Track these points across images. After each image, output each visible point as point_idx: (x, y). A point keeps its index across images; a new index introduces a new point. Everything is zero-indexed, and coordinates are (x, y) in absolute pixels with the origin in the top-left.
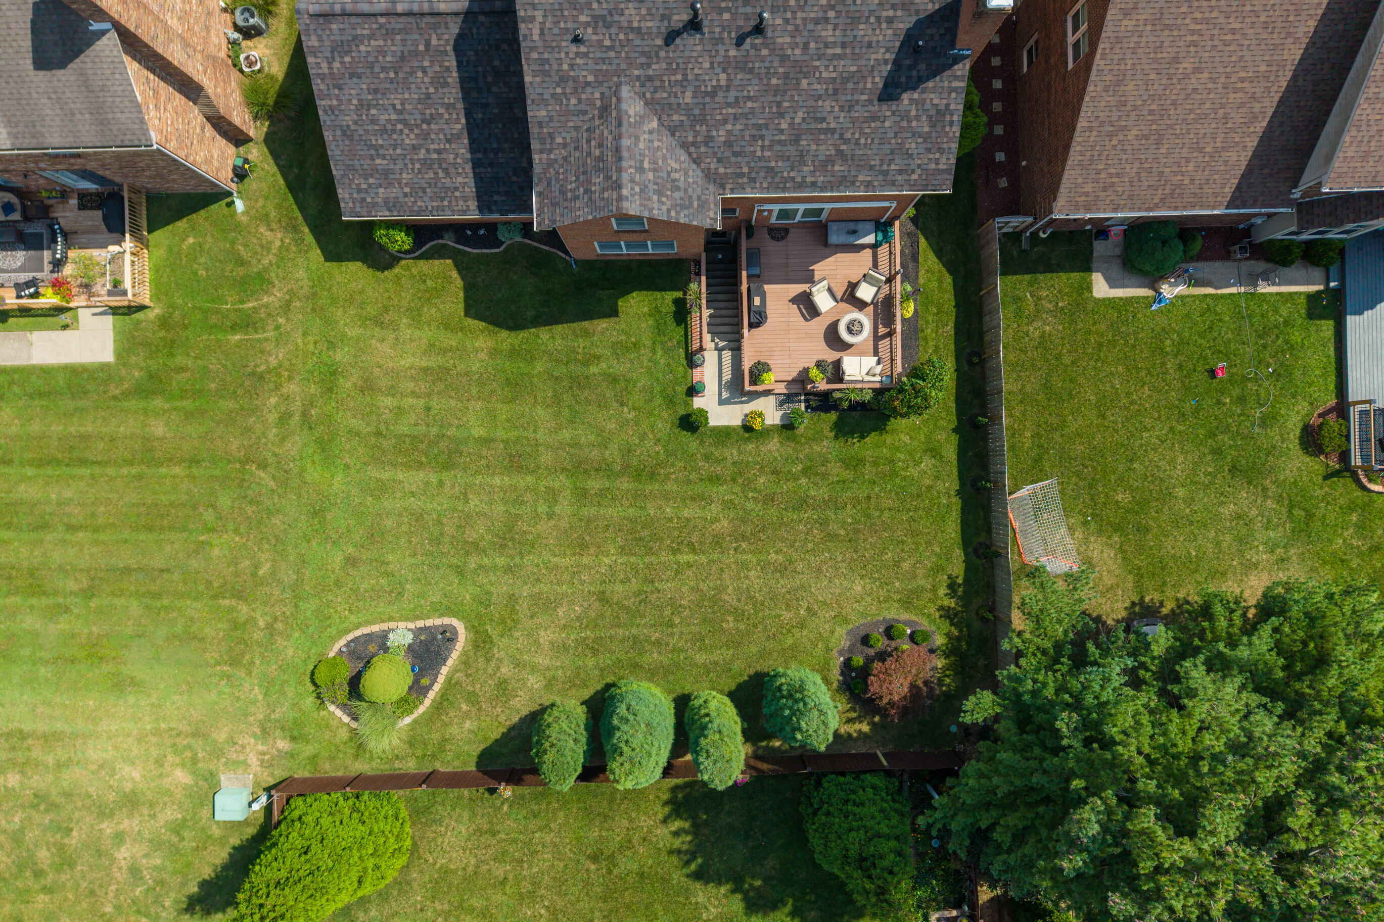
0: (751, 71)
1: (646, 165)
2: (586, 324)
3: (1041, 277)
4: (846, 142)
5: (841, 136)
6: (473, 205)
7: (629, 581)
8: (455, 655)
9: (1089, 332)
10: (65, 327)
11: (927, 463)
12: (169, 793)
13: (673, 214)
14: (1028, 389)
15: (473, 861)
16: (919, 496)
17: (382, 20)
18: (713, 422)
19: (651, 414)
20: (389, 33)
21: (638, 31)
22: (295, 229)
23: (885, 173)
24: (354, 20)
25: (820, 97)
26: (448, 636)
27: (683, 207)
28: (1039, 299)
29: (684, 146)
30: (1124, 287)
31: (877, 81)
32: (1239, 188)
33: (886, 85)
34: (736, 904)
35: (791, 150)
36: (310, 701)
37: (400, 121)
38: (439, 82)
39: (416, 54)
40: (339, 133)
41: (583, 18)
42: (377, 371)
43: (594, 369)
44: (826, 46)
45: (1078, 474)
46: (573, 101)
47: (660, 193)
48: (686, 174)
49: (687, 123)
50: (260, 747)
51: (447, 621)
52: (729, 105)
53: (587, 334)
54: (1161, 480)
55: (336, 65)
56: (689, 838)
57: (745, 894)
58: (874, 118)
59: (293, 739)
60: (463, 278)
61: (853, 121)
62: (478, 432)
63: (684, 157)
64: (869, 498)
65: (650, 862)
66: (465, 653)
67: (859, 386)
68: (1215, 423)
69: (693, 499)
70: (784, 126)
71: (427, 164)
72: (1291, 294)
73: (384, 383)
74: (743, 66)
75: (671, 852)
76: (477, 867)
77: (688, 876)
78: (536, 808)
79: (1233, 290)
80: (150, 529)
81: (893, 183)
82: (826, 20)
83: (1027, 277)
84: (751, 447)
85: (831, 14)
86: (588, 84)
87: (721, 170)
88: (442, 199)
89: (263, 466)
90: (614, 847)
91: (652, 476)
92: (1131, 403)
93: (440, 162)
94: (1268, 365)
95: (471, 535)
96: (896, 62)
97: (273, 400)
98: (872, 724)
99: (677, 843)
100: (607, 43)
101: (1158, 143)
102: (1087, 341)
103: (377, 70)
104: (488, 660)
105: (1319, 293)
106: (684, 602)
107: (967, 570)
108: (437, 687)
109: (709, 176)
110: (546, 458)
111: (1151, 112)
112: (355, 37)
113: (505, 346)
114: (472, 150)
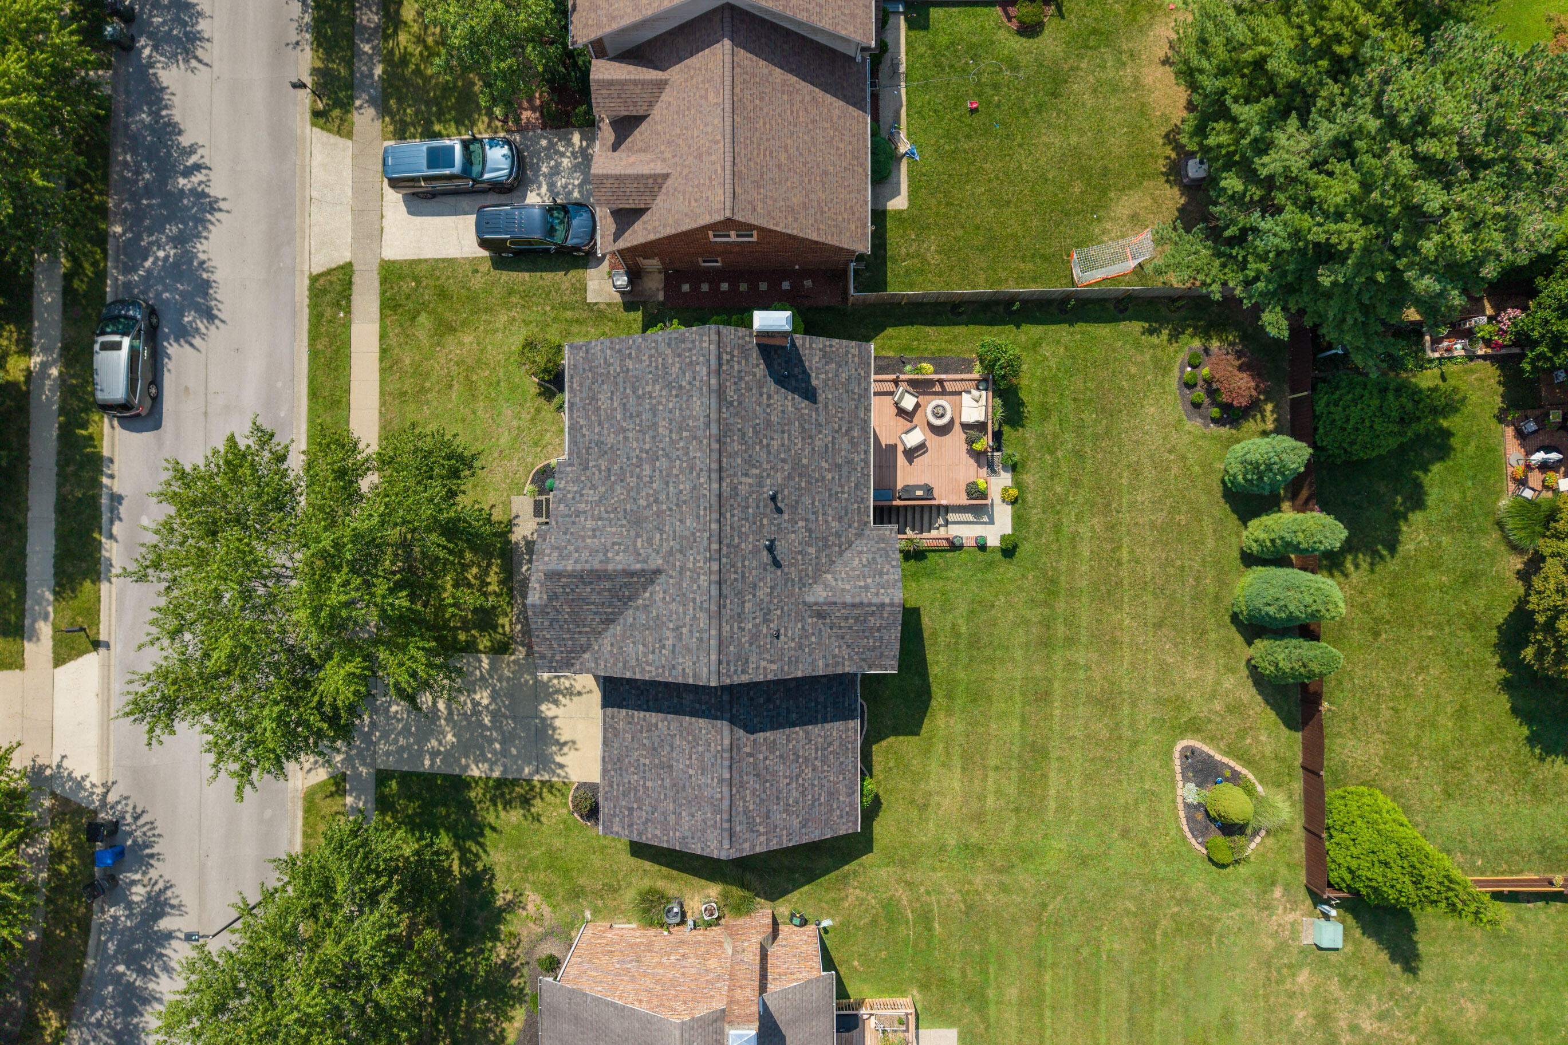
0: (797, 502)
2: (926, 635)
3: (889, 253)
4: (840, 428)
5: (837, 432)
6: (851, 724)
7: (1144, 603)
8: (1205, 748)
9: (937, 214)
11: (1046, 350)
12: (1317, 987)
13: (894, 563)
14: (984, 265)
15: (1377, 736)
16: (1074, 358)
17: (734, 790)
18: (1008, 530)
19: (1001, 582)
20: (742, 785)
21: (773, 588)
22: (846, 877)
24: (734, 814)
25: (813, 450)
26: (1189, 754)
27: (887, 556)
28: (908, 255)
29: (841, 553)
30: (899, 183)
31: (804, 405)
32: (854, 105)
33: (807, 398)
34: (1417, 517)
35: (845, 470)
36: (1242, 870)
37: (797, 781)
38: (772, 747)
39: (755, 764)
40: (804, 831)
41: (765, 631)
42: (964, 811)
43: (963, 629)
44: (783, 445)
45: (1057, 225)
47: (881, 574)
48: (861, 552)
49: (827, 552)
50: (1280, 911)
51: (1177, 754)
52: (817, 519)
53: (934, 634)
54: (1063, 155)
55: (761, 829)
56: (1361, 556)
57: (1409, 510)
58: (826, 407)
59: (1273, 883)
60: (887, 736)
61: (828, 423)
62: (1016, 724)
63: (848, 554)
64: (1075, 399)
65: (1380, 588)
66: (1203, 740)
67: (990, 409)
68: (1015, 109)
69: (1074, 547)
70: (829, 476)
71: (825, 760)
72: (907, 44)
73: (974, 804)
74: (794, 508)
75: (1372, 571)
76: (1382, 732)
77: (1393, 557)
78: (1333, 683)
79: (903, 91)
80: (1096, 1002)
82: (768, 445)
83: (889, 264)
84: (1030, 498)
85: (765, 442)
86: (803, 627)
87: (856, 525)
88: (847, 749)
89: (1044, 906)
90: (1366, 618)
91: (1053, 581)
92: (998, 178)
93: (824, 749)
94: (967, 63)
95: (1105, 733)
96: (794, 391)
97: (989, 897)
98: (1266, 401)
99: (1365, 565)
100: (779, 612)
102: (945, 214)
103: (764, 796)
104: (1210, 721)
105: (906, 20)
106: (1164, 556)
107: (1138, 319)
108: (1232, 763)
109: (859, 535)
110: (1038, 670)
112: (745, 813)
113: (944, 702)
114: (816, 723)
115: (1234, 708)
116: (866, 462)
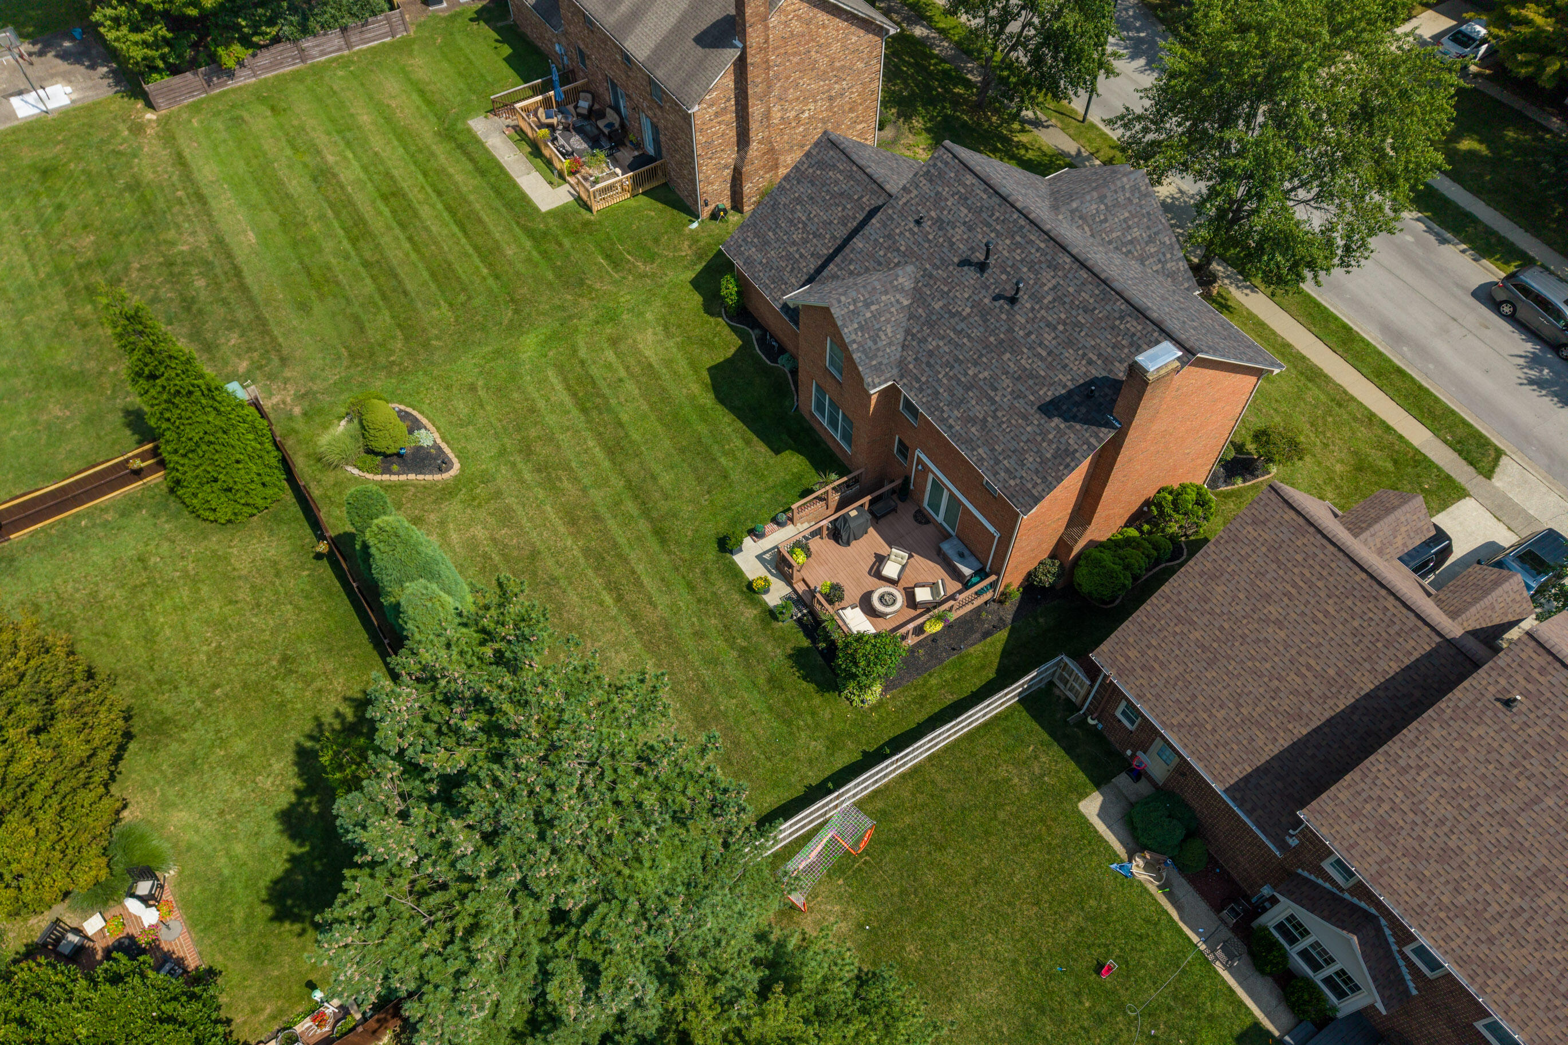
0: (986, 321)
1: (873, 308)
2: (755, 438)
3: (1056, 747)
4: (995, 417)
5: (994, 412)
7: (561, 566)
8: (429, 477)
9: (1042, 820)
10: (551, 183)
11: (818, 746)
12: (226, 363)
13: (855, 346)
14: (950, 796)
15: (244, 572)
16: (783, 754)
17: (855, 168)
18: (737, 558)
19: (714, 515)
20: (850, 177)
21: (952, 244)
22: (700, 258)
23: (997, 462)
24: (843, 157)
25: (1007, 373)
26: (443, 465)
27: (864, 351)
28: (1036, 758)
29: (908, 332)
30: (1109, 827)
31: (1048, 394)
32: (1247, 779)
33: (1051, 402)
34: (285, 799)
35: (959, 392)
37: (804, 223)
38: (844, 221)
41: (933, 214)
42: (630, 341)
43: (723, 460)
44: (1040, 345)
45: (903, 892)
46: (881, 253)
47: (861, 328)
48: (890, 344)
49: (923, 319)
50: (289, 400)
51: (455, 460)
52: (954, 330)
53: (748, 442)
54: (957, 983)
55: (811, 170)
56: (337, 727)
57: (298, 805)
58: (1025, 418)
59: (305, 414)
60: (734, 355)
61: (1012, 407)
62: (625, 418)
63: (900, 336)
64: (754, 713)
65: (299, 706)
66: (434, 483)
67: (841, 623)
68: (1056, 1006)
69: (663, 580)
70: (970, 372)
71: (789, 257)
72: (1241, 1004)
73: (623, 347)
74: (984, 314)
75: (317, 718)
76: (240, 577)
77: (298, 744)
78: (315, 594)
79: (1195, 939)
80: (433, 275)
81: (996, 474)
82: (1055, 328)
83: (1046, 736)
84: (737, 597)
85: (1061, 327)
86: (898, 250)
87: (911, 366)
88: (774, 283)
89: (516, 311)
90: (302, 669)
91: (663, 541)
92: (1009, 904)
93: (796, 262)
94: (1155, 1026)
95: (538, 447)
96: (1070, 392)
97: (569, 297)
99: (328, 719)
100: (931, 237)
101: (1210, 664)
102: (1033, 824)
103: (824, 189)
104: (435, 502)
105: (1269, 1033)
106: (565, 615)
108: (394, 478)
109: (902, 364)
110: (632, 467)
111: (1221, 628)
112: (834, 165)
113: (702, 401)
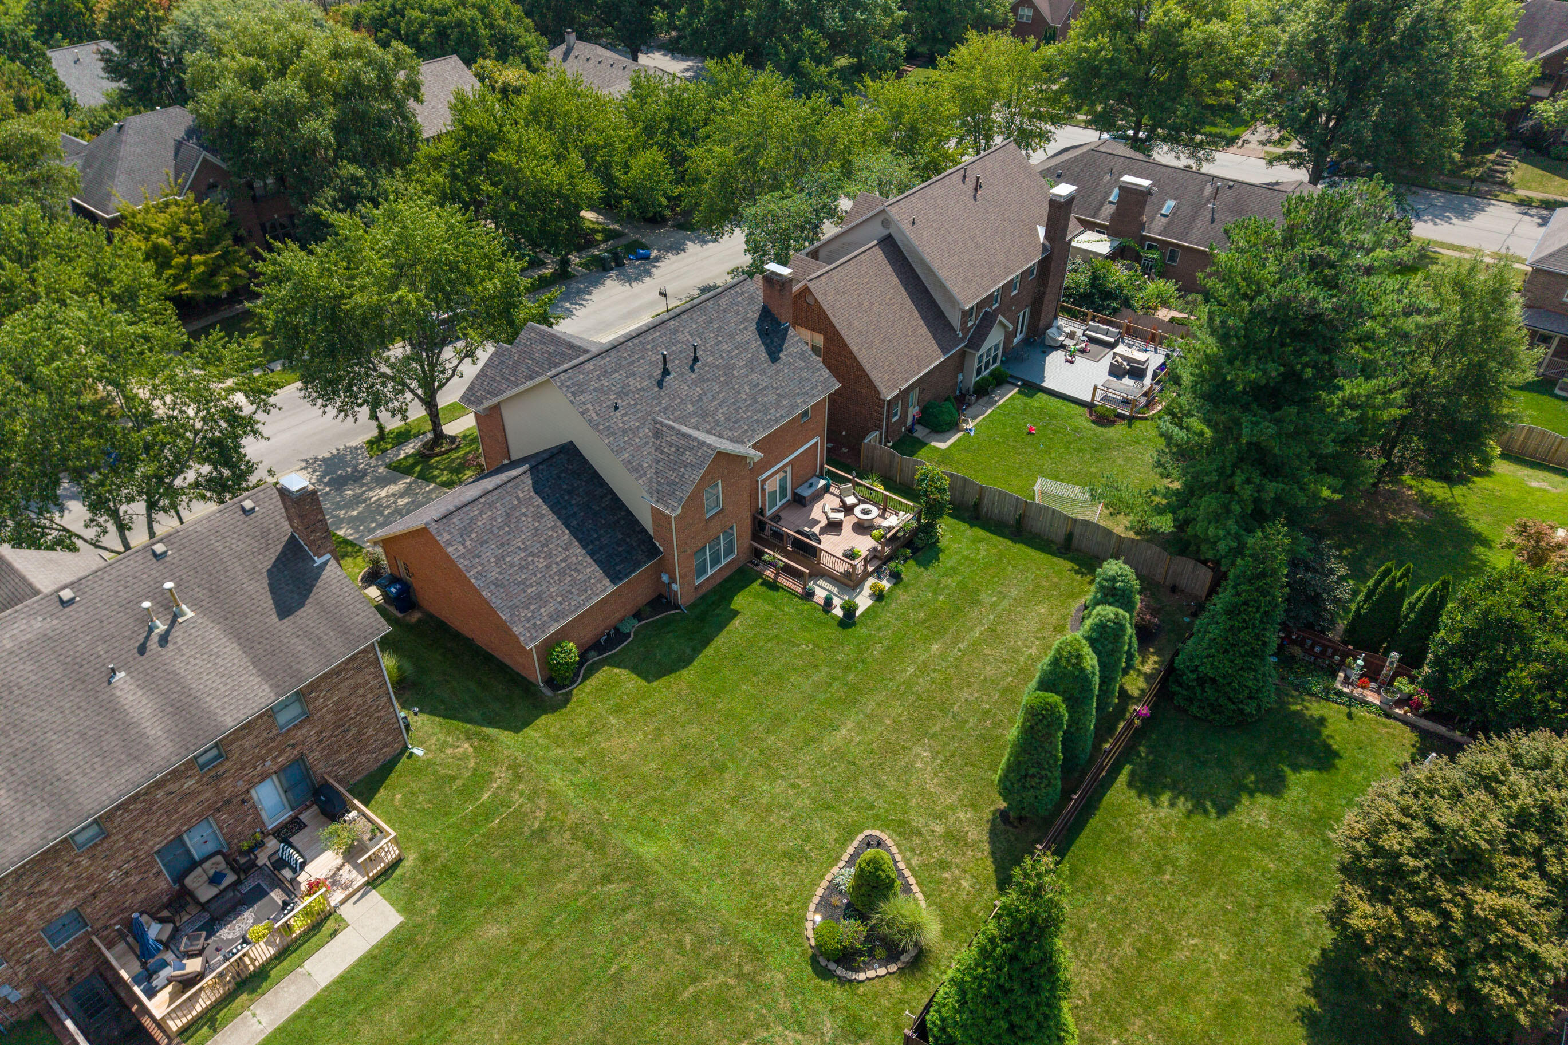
0: (708, 380)
4: (777, 388)
5: (773, 387)
6: (607, 582)
8: (894, 850)
9: (962, 459)
10: (334, 934)
11: (982, 546)
17: (482, 500)
20: (491, 505)
21: (643, 389)
22: (475, 734)
23: (806, 393)
24: (465, 509)
25: (747, 376)
26: (874, 845)
30: (949, 439)
31: (764, 356)
33: (769, 355)
35: (757, 406)
37: (528, 556)
38: (538, 517)
39: (514, 508)
40: (493, 587)
41: (612, 397)
42: (624, 758)
44: (730, 352)
46: (637, 440)
52: (712, 401)
54: (1079, 472)
55: (468, 543)
56: (1182, 799)
57: (1258, 790)
58: (778, 372)
60: (625, 668)
61: (771, 377)
65: (1188, 835)
66: (899, 844)
68: (1062, 445)
70: (744, 397)
71: (562, 573)
72: (1011, 398)
73: (637, 760)
74: (703, 380)
75: (1188, 817)
76: (1110, 966)
77: (1218, 818)
79: (990, 411)
81: (814, 396)
82: (720, 342)
84: (893, 605)
86: (638, 428)
87: (735, 434)
88: (586, 591)
89: (607, 880)
90: (1156, 851)
92: (1021, 464)
93: (568, 566)
96: (764, 343)
98: (1153, 654)
99: (1182, 808)
100: (632, 402)
103: (496, 531)
104: (919, 834)
105: (1020, 389)
107: (1072, 561)
111: (874, 330)
112: (472, 520)
113: (694, 677)
114: (584, 547)
115: (955, 838)
116: (777, 421)
